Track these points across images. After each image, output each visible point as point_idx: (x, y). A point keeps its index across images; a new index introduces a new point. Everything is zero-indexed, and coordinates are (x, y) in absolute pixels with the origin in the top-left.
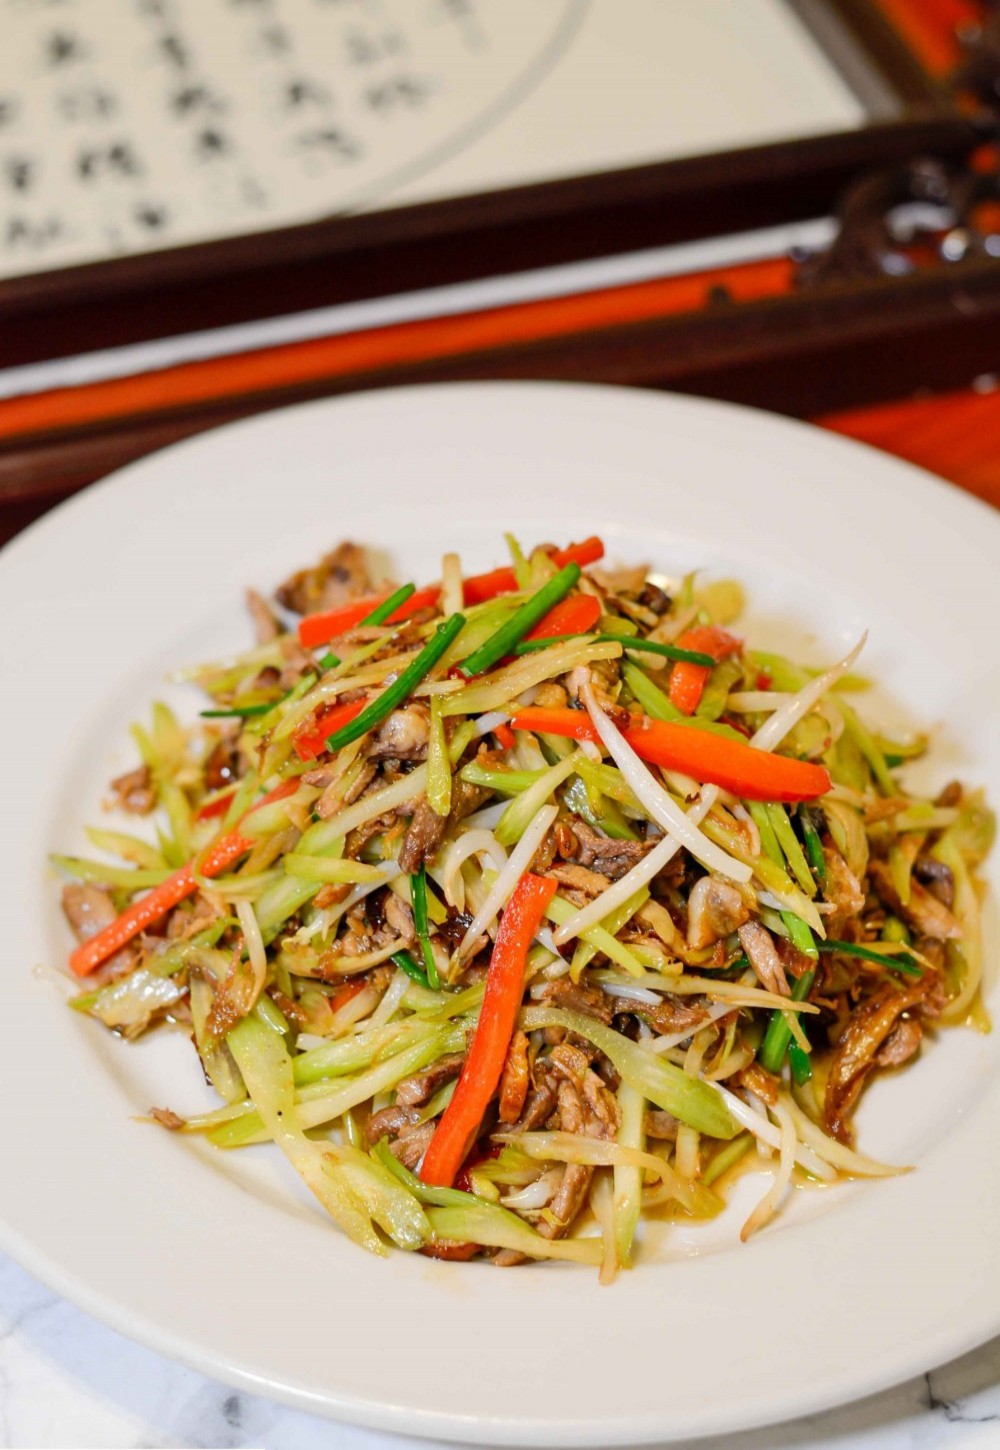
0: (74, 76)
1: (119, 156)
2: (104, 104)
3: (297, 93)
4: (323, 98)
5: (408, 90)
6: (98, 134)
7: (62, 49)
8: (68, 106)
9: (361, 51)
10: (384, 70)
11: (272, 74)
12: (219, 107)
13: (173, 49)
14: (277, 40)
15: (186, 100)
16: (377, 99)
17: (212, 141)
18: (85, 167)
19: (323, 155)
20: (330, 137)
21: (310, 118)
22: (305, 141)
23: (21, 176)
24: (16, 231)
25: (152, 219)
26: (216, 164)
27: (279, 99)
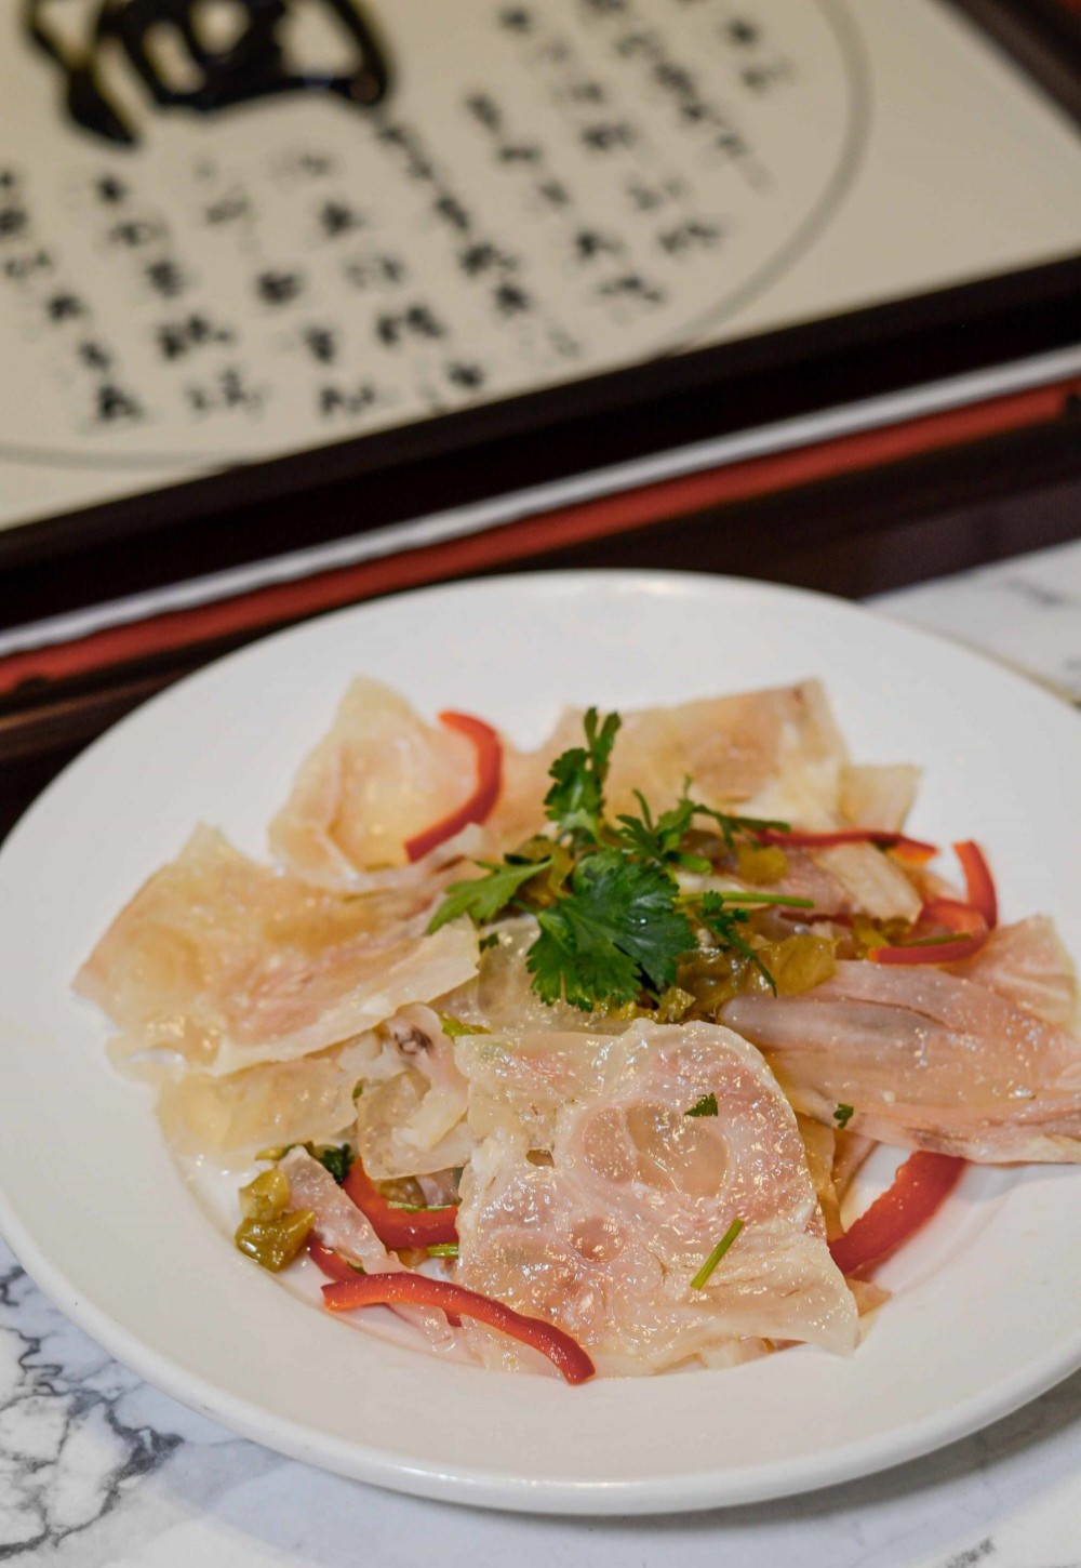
0: (352, 244)
1: (420, 319)
2: (392, 270)
3: (588, 244)
4: (615, 248)
5: (700, 232)
6: (396, 300)
7: (337, 220)
8: (356, 274)
9: (645, 200)
10: (671, 215)
11: (557, 227)
12: (509, 264)
13: (450, 210)
14: (555, 194)
15: (476, 259)
16: (671, 243)
17: (511, 299)
18: (387, 331)
19: (627, 301)
20: (632, 284)
21: (606, 267)
22: (607, 290)
23: (322, 346)
24: (330, 399)
25: (467, 377)
26: (520, 319)
27: (569, 250)
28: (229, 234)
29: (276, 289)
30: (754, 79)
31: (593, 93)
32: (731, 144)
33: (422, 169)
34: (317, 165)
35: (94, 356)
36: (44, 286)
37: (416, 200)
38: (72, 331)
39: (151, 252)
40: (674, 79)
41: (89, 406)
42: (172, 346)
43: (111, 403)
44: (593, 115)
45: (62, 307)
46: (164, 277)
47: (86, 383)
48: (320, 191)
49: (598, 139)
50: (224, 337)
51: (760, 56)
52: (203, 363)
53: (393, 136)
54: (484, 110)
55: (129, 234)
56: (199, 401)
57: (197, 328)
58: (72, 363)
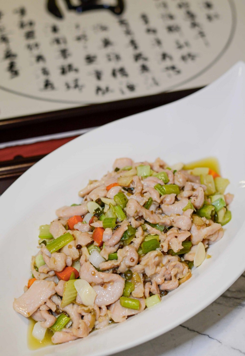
0: (109, 49)
1: (122, 71)
2: (118, 58)
3: (164, 56)
4: (171, 58)
5: (191, 56)
6: (117, 65)
7: (107, 43)
8: (109, 57)
9: (180, 46)
10: (185, 51)
11: (159, 51)
12: (145, 59)
13: (133, 43)
14: (159, 42)
15: (138, 57)
16: (184, 58)
17: (144, 68)
18: (114, 74)
19: (171, 72)
20: (173, 68)
21: (168, 63)
22: (167, 69)
23: (98, 75)
24: (99, 89)
25: (131, 88)
26: (146, 74)
27: (160, 57)
28: (81, 44)
29: (90, 59)
30: (209, 18)
31: (171, 17)
32: (202, 34)
33: (128, 32)
34: (104, 28)
35: (45, 72)
36: (36, 52)
37: (126, 40)
38: (41, 64)
39: (62, 46)
40: (191, 15)
41: (42, 85)
42: (63, 72)
43: (47, 84)
44: (170, 23)
45: (40, 58)
46: (64, 53)
47: (43, 78)
48: (104, 35)
49: (170, 29)
50: (76, 70)
51: (212, 12)
52: (70, 77)
53: (122, 22)
54: (145, 18)
55: (58, 41)
56: (68, 87)
57: (70, 67)
58: (40, 72)
